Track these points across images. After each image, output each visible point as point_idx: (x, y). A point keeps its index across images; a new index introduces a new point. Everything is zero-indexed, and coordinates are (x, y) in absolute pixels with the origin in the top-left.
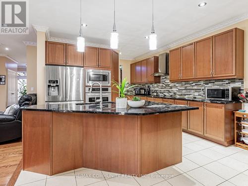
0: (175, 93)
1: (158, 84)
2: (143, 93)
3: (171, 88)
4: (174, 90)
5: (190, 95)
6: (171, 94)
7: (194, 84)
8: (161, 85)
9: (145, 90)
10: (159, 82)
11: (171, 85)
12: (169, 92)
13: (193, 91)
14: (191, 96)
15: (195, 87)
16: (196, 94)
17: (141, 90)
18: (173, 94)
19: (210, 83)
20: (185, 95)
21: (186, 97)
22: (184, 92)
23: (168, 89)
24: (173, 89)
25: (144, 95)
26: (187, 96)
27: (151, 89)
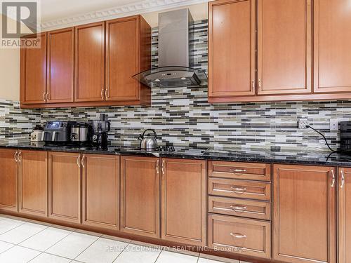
0: (206, 138)
1: (143, 111)
2: (83, 138)
3: (193, 121)
4: (205, 127)
5: (258, 141)
6: (192, 140)
7: (273, 112)
8: (152, 112)
9: (89, 127)
10: (147, 105)
11: (191, 115)
12: (185, 133)
13: (268, 132)
14: (262, 144)
15: (278, 121)
16: (280, 138)
17: (75, 130)
18: (199, 140)
19: (324, 109)
20: (244, 141)
21: (247, 148)
22: (239, 133)
23: (179, 123)
24: (199, 126)
25: (89, 144)
26: (248, 145)
27: (113, 125)
